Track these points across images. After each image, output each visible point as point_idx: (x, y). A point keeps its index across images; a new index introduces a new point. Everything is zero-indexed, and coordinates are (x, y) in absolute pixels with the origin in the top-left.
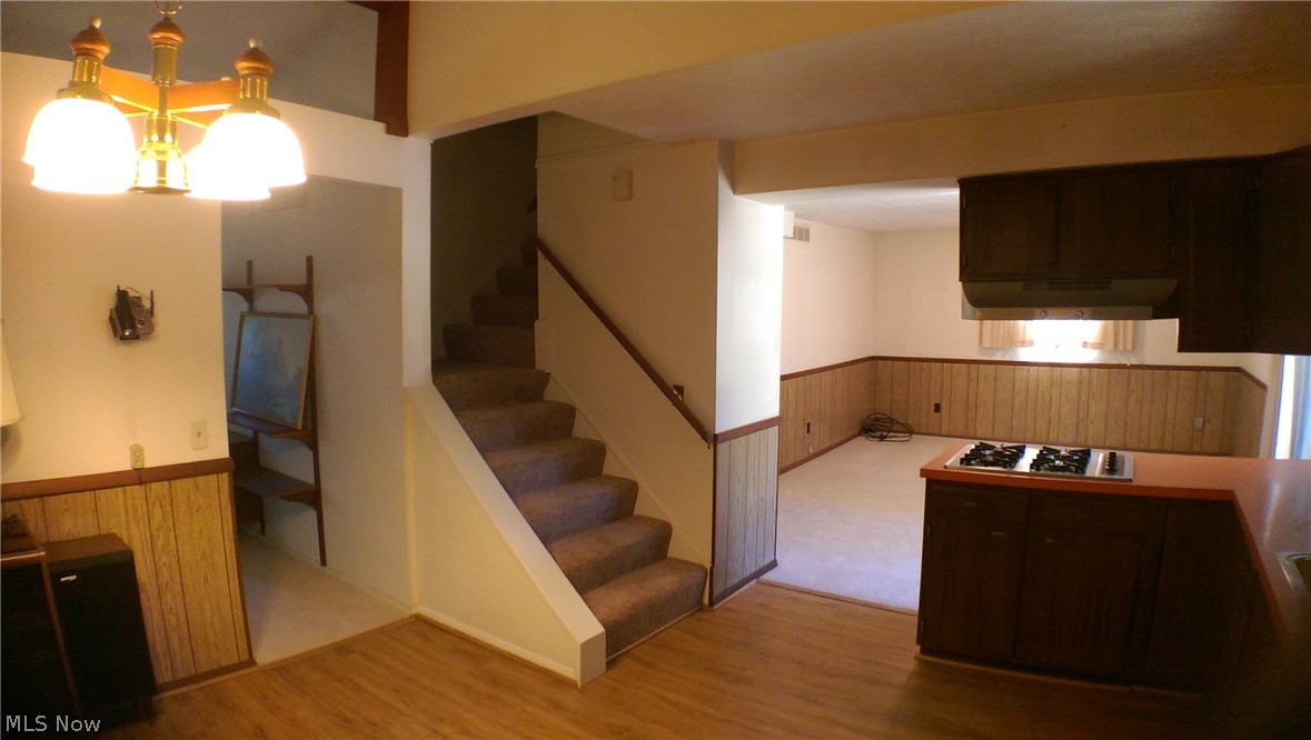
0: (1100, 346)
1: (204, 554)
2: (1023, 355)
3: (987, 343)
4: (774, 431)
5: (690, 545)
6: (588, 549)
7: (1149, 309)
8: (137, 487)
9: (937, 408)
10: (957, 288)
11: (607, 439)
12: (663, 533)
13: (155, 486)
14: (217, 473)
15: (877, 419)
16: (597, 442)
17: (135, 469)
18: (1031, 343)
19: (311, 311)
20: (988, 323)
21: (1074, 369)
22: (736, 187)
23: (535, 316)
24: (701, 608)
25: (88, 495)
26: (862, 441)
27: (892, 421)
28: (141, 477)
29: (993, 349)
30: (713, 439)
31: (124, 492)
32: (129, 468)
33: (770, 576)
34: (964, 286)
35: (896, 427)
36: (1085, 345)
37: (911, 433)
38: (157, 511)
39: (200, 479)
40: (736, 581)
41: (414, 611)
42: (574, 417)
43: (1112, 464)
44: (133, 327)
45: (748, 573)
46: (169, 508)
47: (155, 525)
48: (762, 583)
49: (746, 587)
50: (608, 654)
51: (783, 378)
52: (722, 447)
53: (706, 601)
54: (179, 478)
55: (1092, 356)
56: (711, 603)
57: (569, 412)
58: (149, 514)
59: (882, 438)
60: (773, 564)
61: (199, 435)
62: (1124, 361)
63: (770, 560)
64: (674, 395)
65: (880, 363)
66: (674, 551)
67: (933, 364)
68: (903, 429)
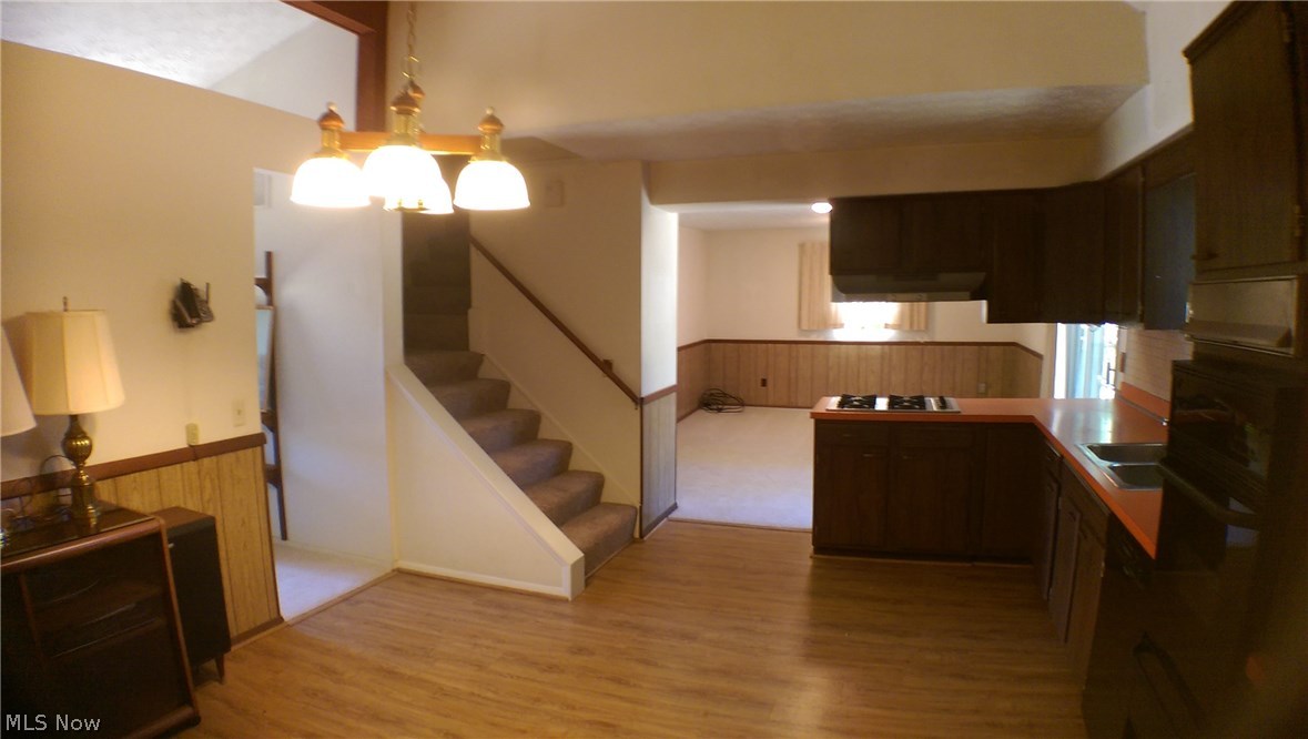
0: (898, 327)
1: (244, 522)
2: (837, 335)
3: (805, 327)
4: (673, 397)
5: (621, 489)
6: (555, 497)
7: (968, 294)
8: (192, 463)
9: (764, 383)
11: (540, 407)
12: (598, 483)
13: (206, 461)
14: (252, 447)
15: (712, 394)
16: (532, 412)
17: (191, 446)
18: (842, 326)
19: (270, 302)
21: (878, 347)
22: (654, 200)
23: (468, 305)
24: (633, 541)
25: (153, 473)
26: (702, 413)
27: (726, 395)
28: (194, 453)
29: (811, 331)
30: (640, 402)
31: (182, 467)
32: (184, 445)
33: (674, 515)
34: (834, 279)
35: (729, 400)
36: (887, 326)
37: (743, 404)
38: (208, 484)
39: (241, 453)
40: (654, 519)
41: (396, 566)
42: (509, 391)
43: (943, 403)
44: (199, 316)
45: (662, 511)
46: (216, 481)
47: (206, 497)
48: (670, 520)
49: (661, 524)
50: (586, 574)
51: (680, 349)
52: (646, 408)
53: (637, 535)
54: (224, 453)
55: (890, 335)
56: (642, 536)
57: (504, 388)
58: (202, 489)
59: (720, 410)
60: (675, 507)
61: (239, 412)
62: (918, 339)
63: (672, 503)
64: (606, 367)
65: (714, 345)
66: (606, 497)
67: (759, 345)
68: (736, 401)
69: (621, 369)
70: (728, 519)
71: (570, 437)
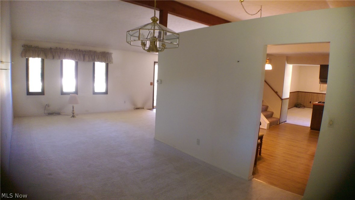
3: (321, 90)
4: (288, 100)
5: (276, 115)
6: (265, 114)
9: (310, 102)
10: (319, 80)
12: (272, 113)
15: (298, 104)
20: (322, 85)
22: (288, 63)
24: (278, 125)
26: (295, 108)
27: (301, 104)
29: (322, 91)
30: (282, 99)
34: (320, 80)
35: (302, 106)
37: (305, 107)
45: (283, 121)
48: (285, 123)
49: (283, 123)
50: (269, 126)
51: (290, 93)
52: (283, 101)
53: (278, 124)
56: (279, 124)
59: (299, 108)
60: (286, 121)
63: (286, 120)
64: (276, 93)
65: (300, 92)
66: (273, 116)
67: (310, 93)
68: (303, 106)
69: (279, 93)
70: (296, 124)
71: (268, 105)
